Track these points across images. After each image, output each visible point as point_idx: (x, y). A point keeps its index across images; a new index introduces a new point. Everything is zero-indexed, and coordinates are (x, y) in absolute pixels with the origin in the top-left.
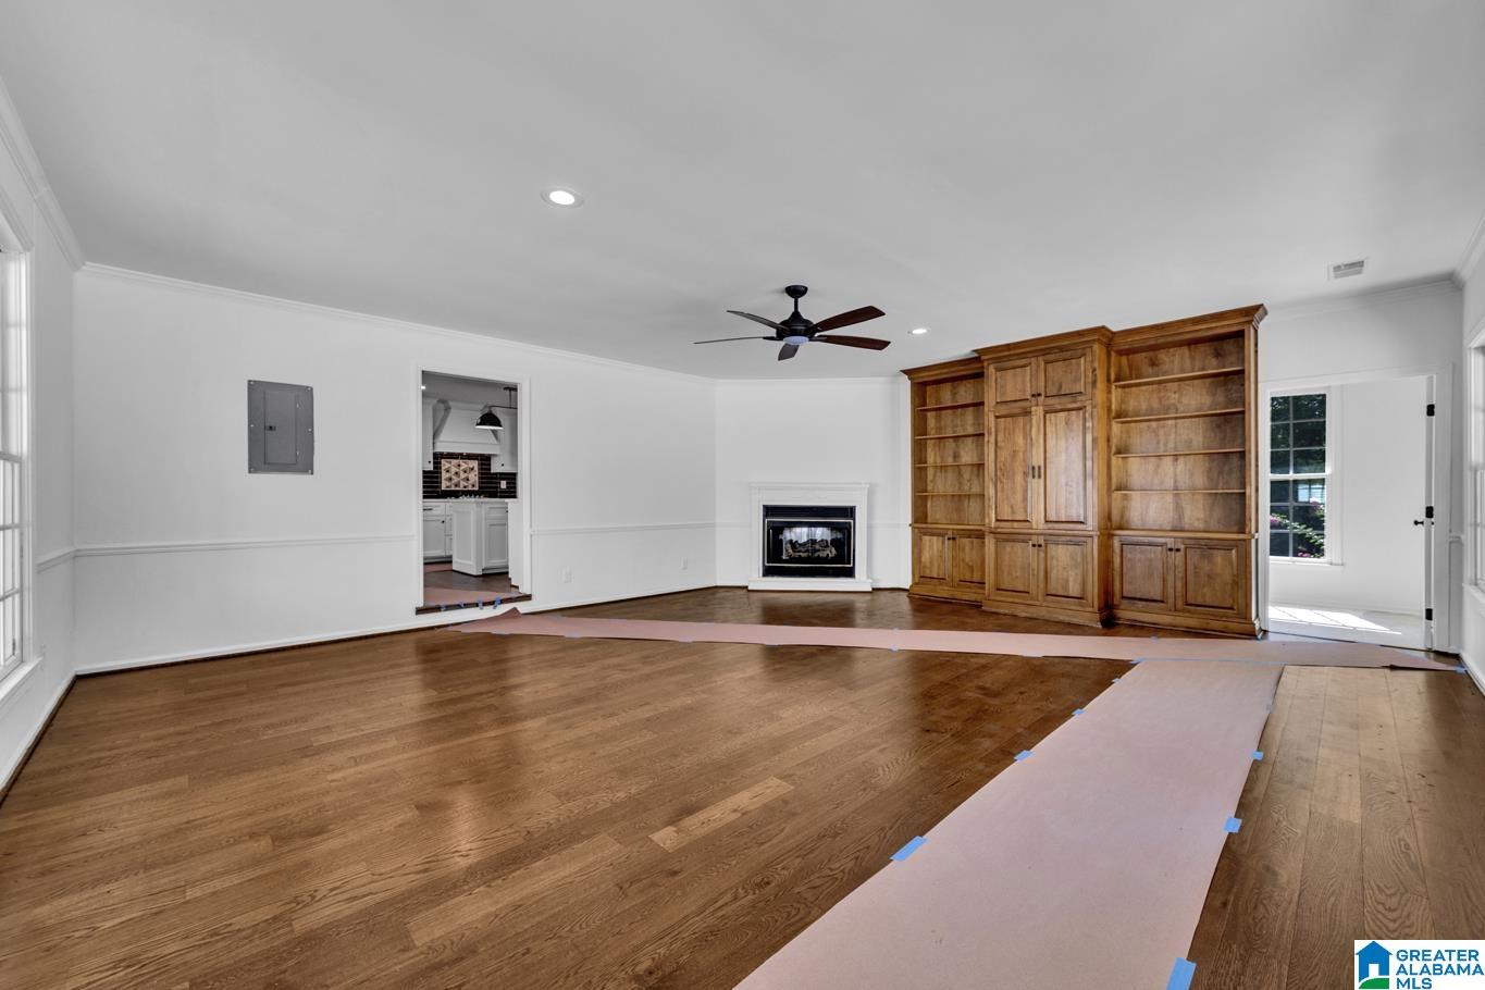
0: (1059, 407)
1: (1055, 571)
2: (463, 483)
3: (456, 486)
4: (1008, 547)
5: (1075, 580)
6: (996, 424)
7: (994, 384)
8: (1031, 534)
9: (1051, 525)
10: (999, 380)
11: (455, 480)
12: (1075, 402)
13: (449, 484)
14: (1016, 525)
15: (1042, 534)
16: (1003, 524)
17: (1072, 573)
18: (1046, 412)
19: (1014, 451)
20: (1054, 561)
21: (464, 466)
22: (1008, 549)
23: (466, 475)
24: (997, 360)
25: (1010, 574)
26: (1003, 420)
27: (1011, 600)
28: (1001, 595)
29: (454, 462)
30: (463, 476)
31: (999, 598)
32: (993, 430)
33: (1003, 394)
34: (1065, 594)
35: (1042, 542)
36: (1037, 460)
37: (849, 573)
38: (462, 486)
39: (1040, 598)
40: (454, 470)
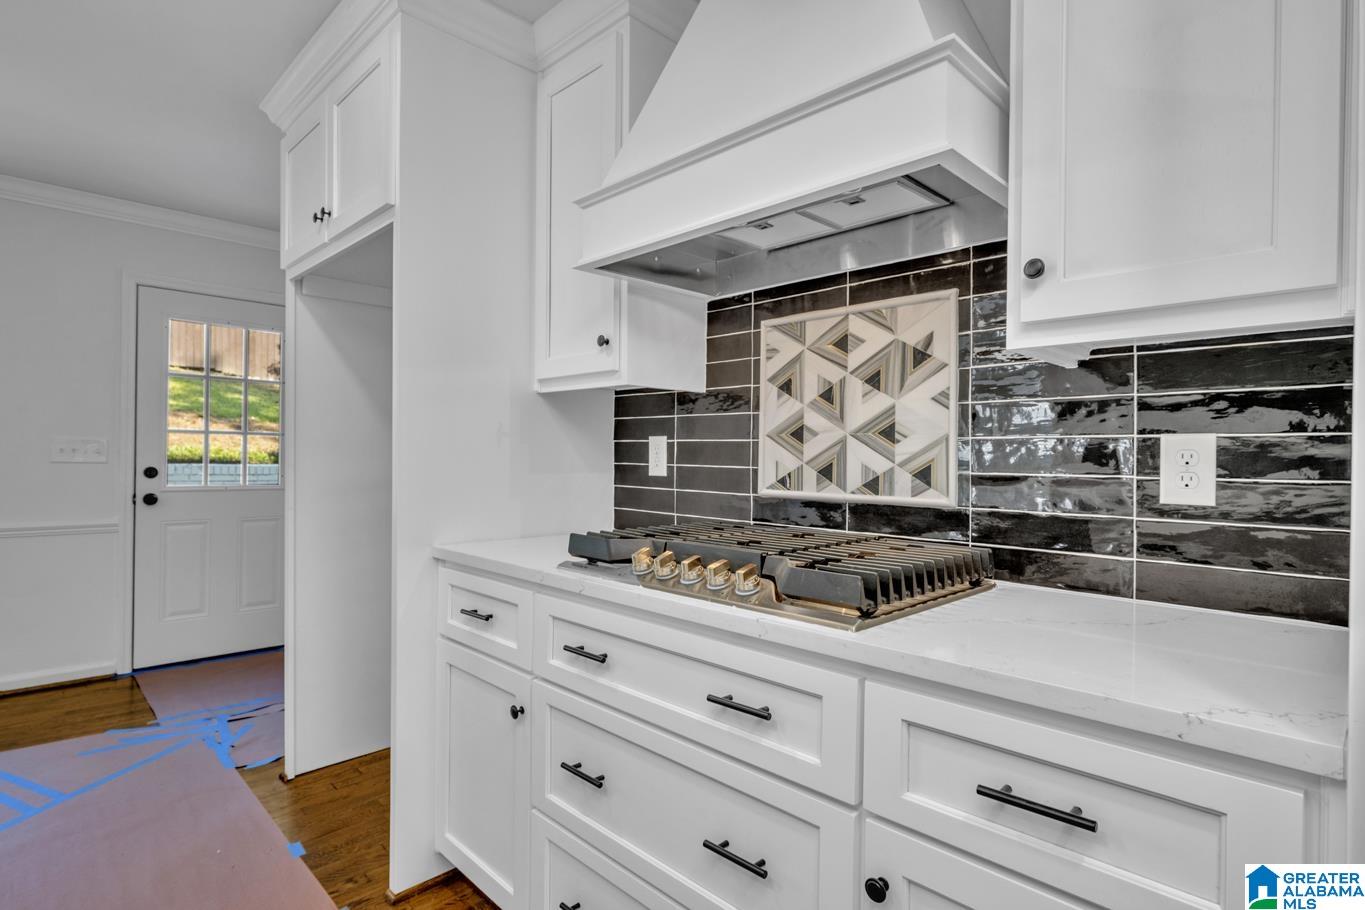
2: (862, 459)
3: (826, 473)
11: (823, 433)
13: (789, 463)
21: (871, 340)
23: (879, 402)
29: (818, 323)
30: (863, 407)
38: (855, 478)
40: (816, 372)
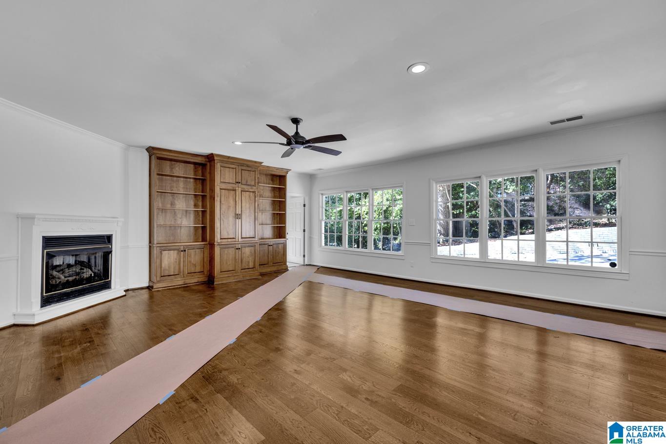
0: (247, 190)
1: (245, 259)
4: (226, 251)
5: (252, 261)
6: (221, 192)
7: (219, 172)
8: (235, 244)
9: (244, 239)
10: (222, 171)
12: (252, 189)
14: (229, 240)
15: (240, 244)
16: (224, 240)
17: (251, 258)
18: (242, 191)
19: (229, 206)
20: (245, 255)
22: (226, 252)
24: (222, 161)
25: (226, 263)
26: (224, 191)
27: (226, 276)
28: (222, 274)
31: (222, 276)
32: (219, 195)
33: (224, 178)
34: (248, 267)
35: (240, 247)
36: (238, 211)
37: (107, 286)
39: (239, 272)
